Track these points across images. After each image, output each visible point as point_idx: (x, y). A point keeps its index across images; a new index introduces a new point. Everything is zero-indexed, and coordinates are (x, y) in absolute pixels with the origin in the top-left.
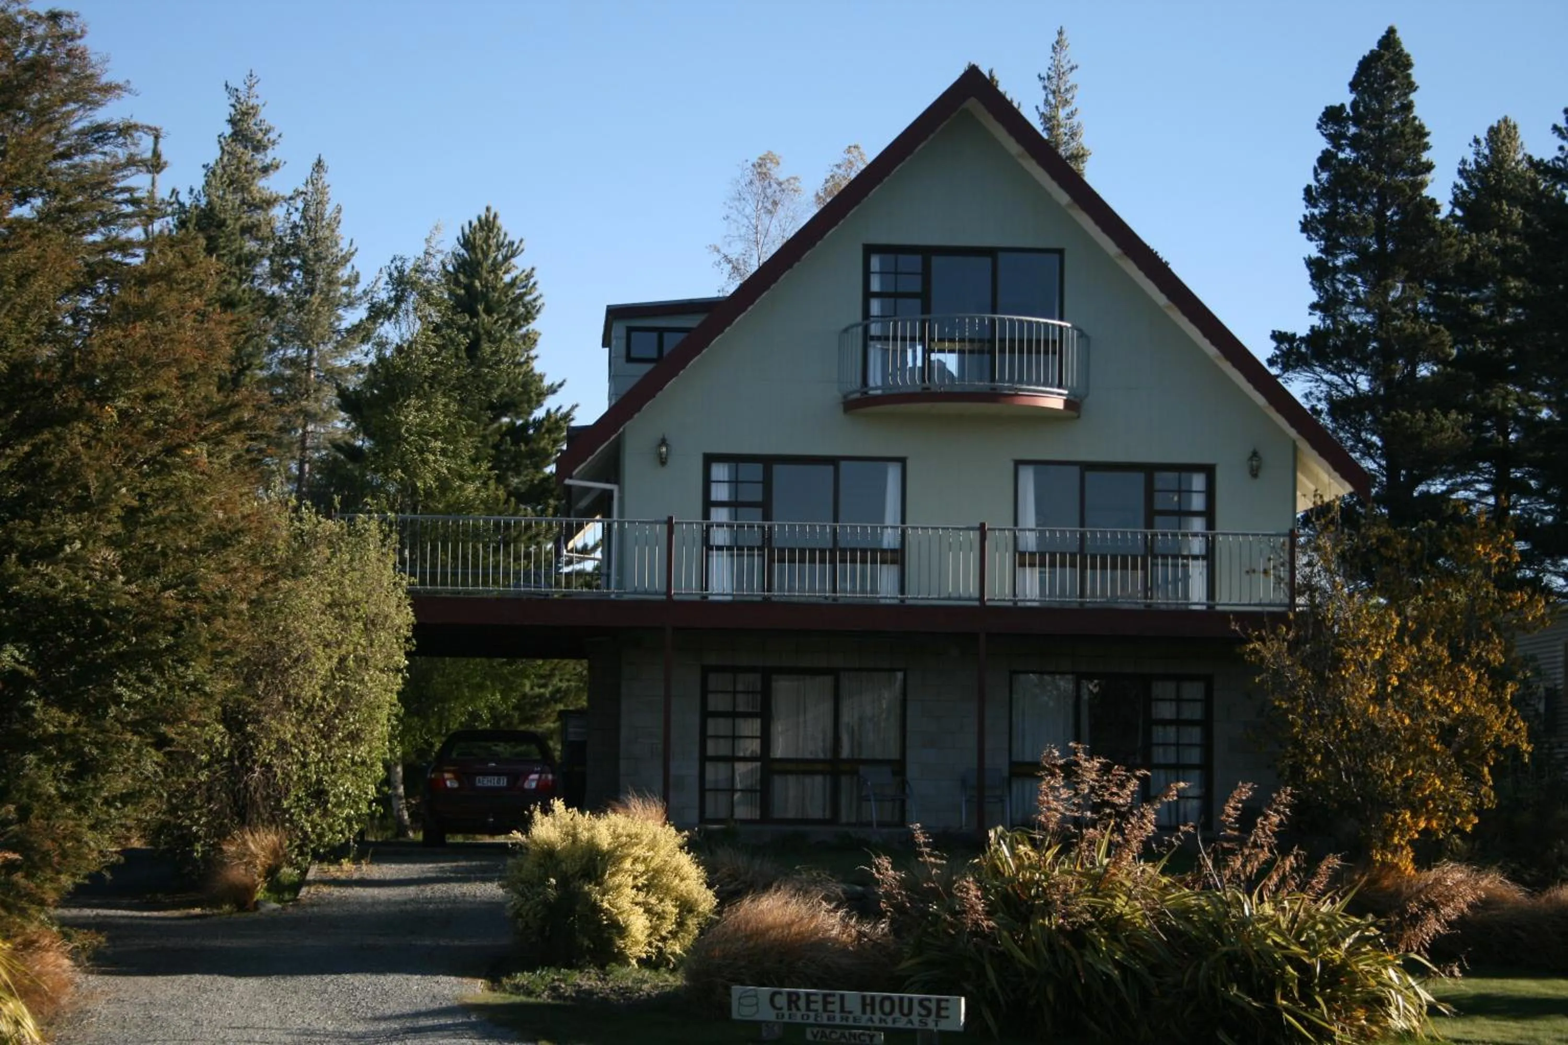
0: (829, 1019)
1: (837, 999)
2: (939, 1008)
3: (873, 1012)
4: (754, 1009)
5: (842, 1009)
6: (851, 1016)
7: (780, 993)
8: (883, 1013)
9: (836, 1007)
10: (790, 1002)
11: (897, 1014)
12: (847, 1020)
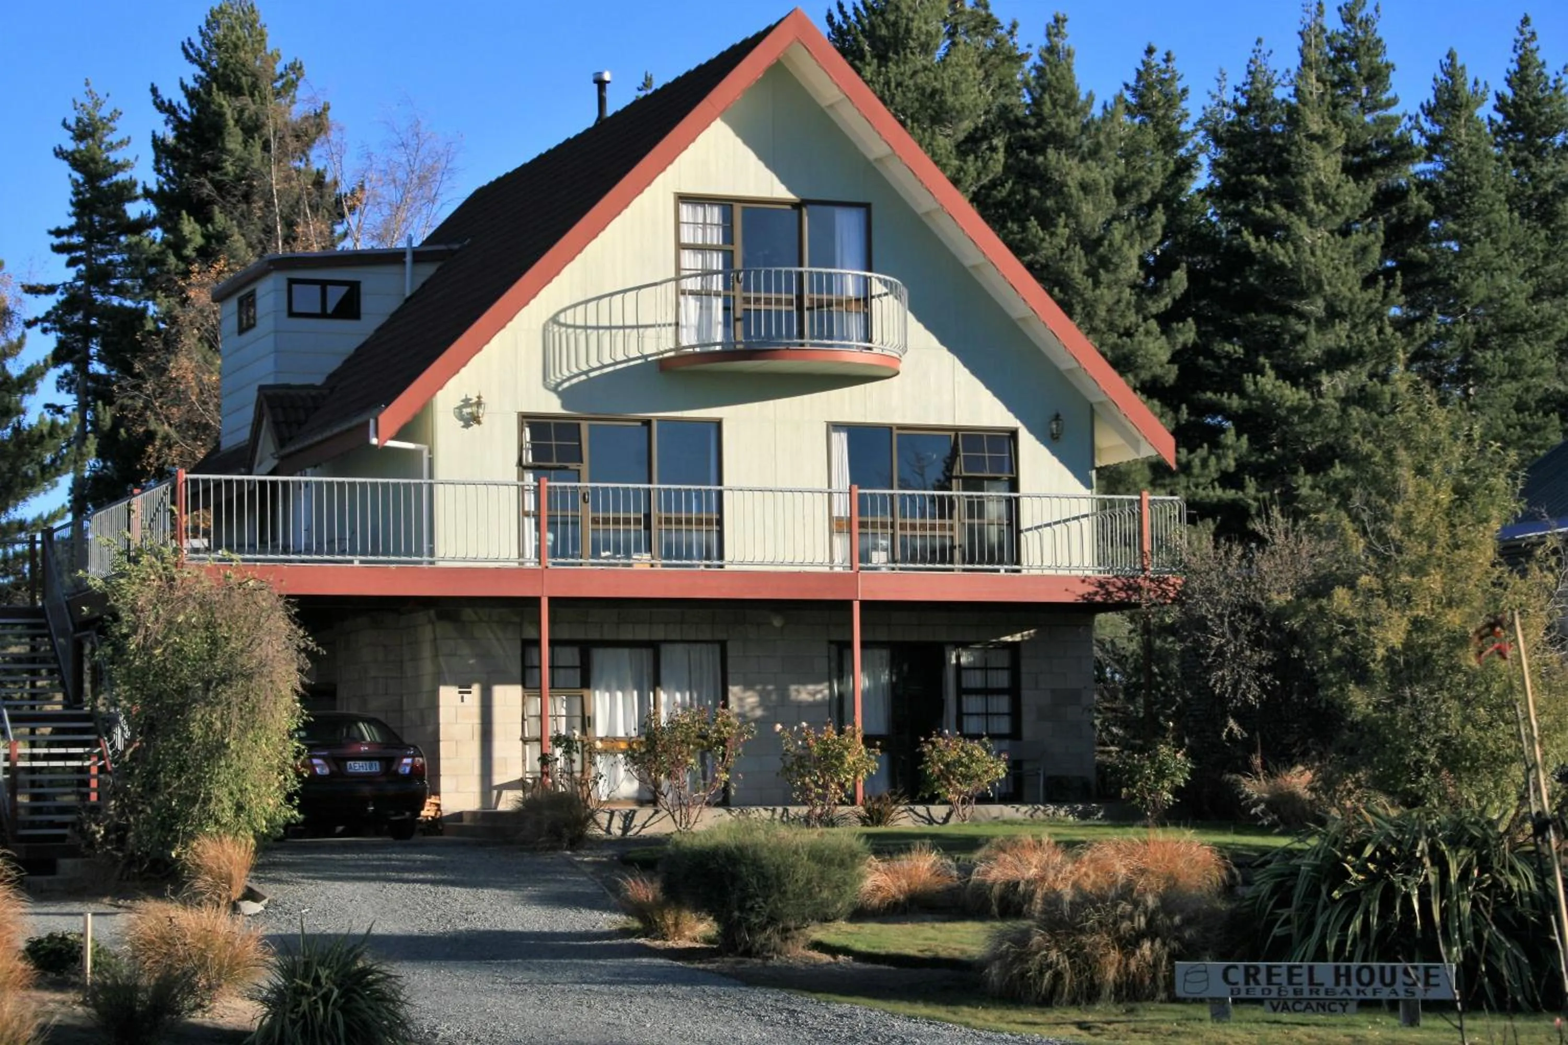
0: (1295, 992)
1: (1305, 971)
2: (1427, 976)
3: (1348, 983)
4: (1204, 985)
5: (1311, 981)
6: (1322, 989)
7: (1235, 967)
8: (1361, 983)
9: (1305, 979)
10: (1247, 975)
11: (1377, 984)
12: (1317, 992)
